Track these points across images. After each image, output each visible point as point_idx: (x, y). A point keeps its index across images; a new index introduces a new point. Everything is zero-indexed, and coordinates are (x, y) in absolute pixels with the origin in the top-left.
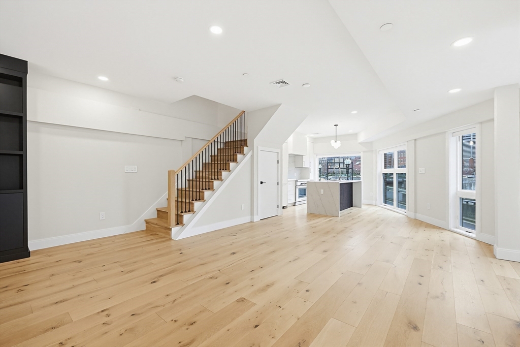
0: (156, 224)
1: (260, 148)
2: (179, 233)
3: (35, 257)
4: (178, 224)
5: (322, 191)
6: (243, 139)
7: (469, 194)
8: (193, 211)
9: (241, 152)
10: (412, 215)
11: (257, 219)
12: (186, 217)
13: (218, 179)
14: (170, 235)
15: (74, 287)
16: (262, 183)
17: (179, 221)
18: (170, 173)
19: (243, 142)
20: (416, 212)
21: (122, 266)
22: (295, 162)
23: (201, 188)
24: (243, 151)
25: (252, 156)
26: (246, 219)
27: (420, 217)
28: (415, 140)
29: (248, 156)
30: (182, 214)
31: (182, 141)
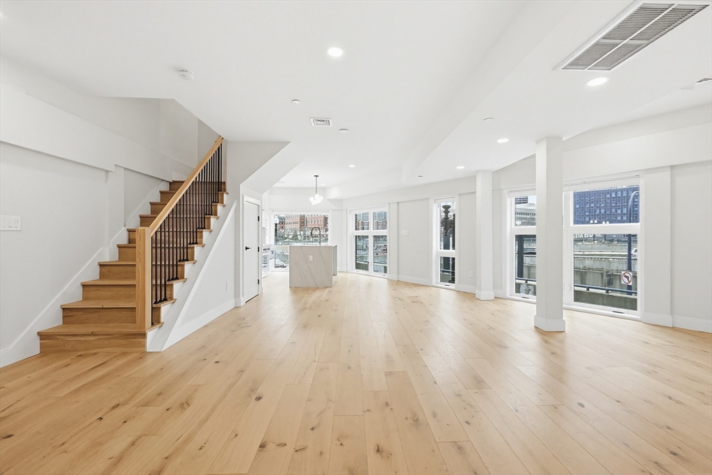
1: (246, 198)
5: (311, 258)
7: (450, 253)
8: (172, 299)
9: (221, 201)
10: (394, 277)
12: (164, 310)
13: (199, 243)
16: (247, 248)
20: (398, 274)
23: (176, 259)
24: (223, 199)
25: (237, 210)
26: (230, 304)
27: (403, 278)
28: (398, 203)
29: (233, 209)
30: (160, 305)
31: (107, 172)
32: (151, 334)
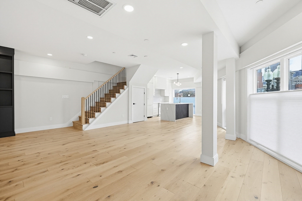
0: (77, 123)
1: (132, 86)
2: (86, 127)
3: (17, 136)
4: (86, 123)
5: (167, 109)
6: (124, 81)
8: (94, 117)
9: (123, 88)
11: (131, 122)
12: (91, 120)
13: (109, 102)
14: (82, 128)
15: (30, 146)
16: (134, 104)
17: (87, 122)
18: (83, 99)
19: (124, 83)
21: (53, 139)
22: (161, 93)
23: (99, 106)
24: (124, 87)
25: (128, 90)
26: (125, 122)
29: (126, 90)
30: (89, 118)
32: (84, 126)
